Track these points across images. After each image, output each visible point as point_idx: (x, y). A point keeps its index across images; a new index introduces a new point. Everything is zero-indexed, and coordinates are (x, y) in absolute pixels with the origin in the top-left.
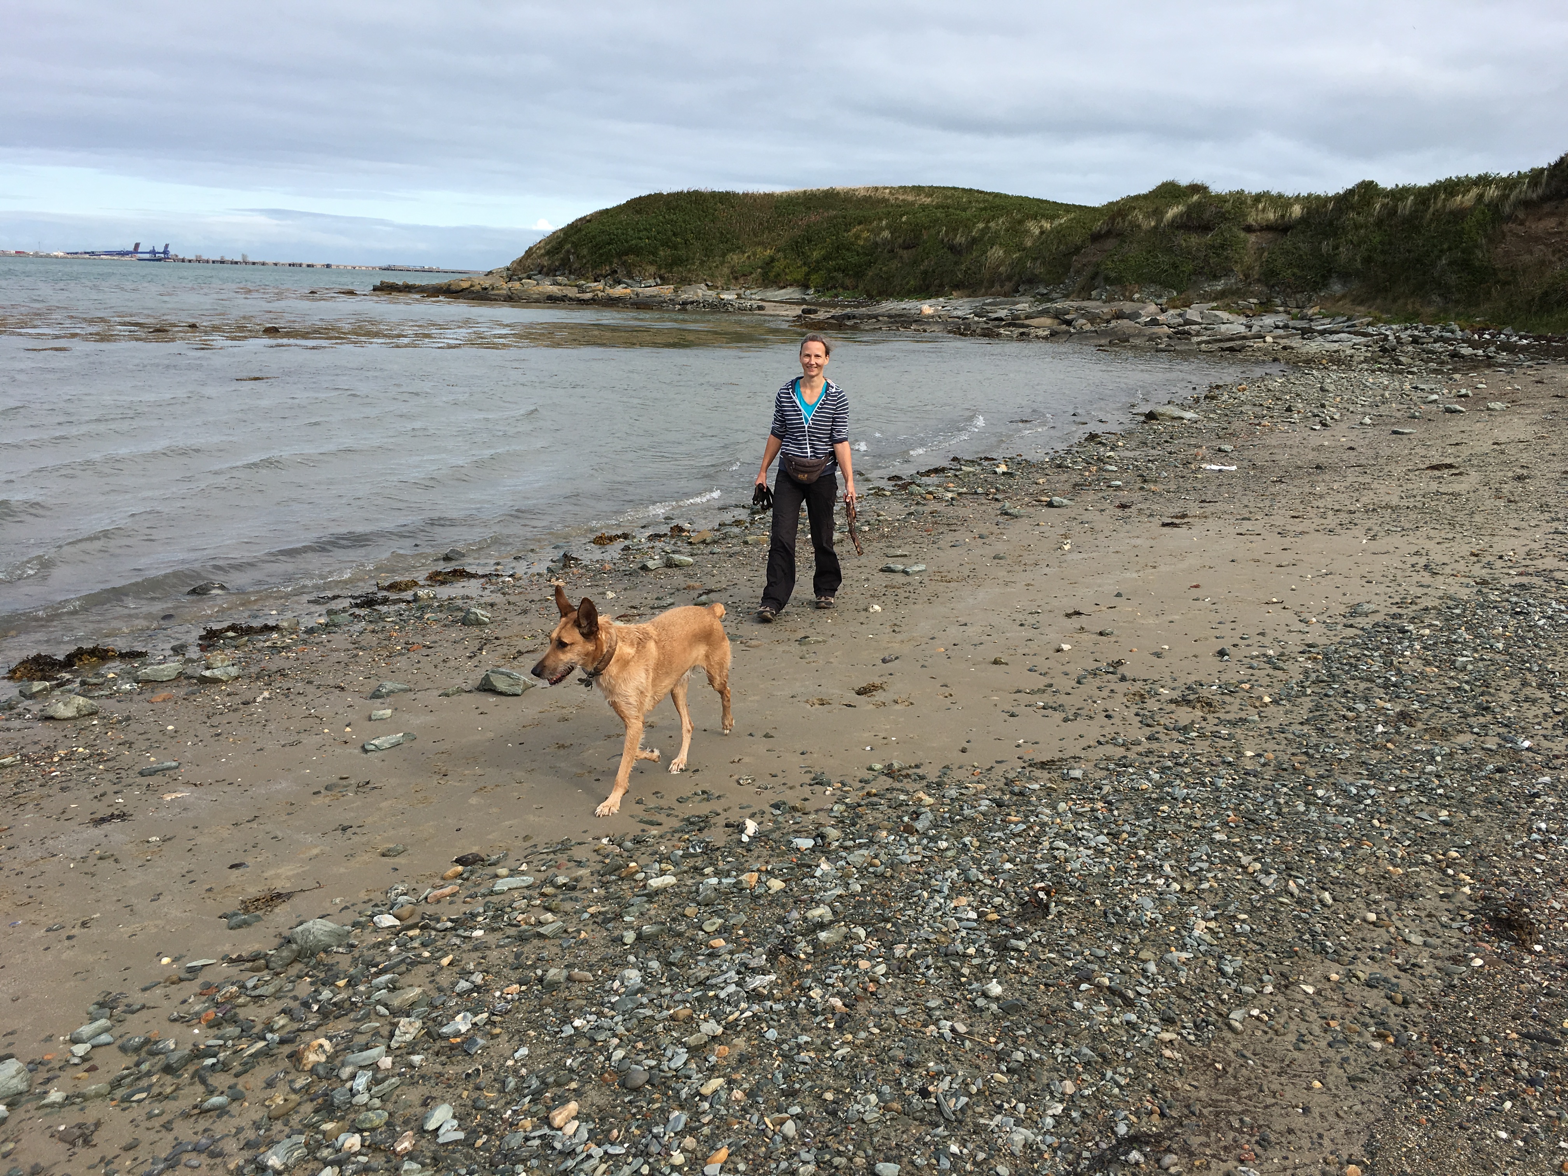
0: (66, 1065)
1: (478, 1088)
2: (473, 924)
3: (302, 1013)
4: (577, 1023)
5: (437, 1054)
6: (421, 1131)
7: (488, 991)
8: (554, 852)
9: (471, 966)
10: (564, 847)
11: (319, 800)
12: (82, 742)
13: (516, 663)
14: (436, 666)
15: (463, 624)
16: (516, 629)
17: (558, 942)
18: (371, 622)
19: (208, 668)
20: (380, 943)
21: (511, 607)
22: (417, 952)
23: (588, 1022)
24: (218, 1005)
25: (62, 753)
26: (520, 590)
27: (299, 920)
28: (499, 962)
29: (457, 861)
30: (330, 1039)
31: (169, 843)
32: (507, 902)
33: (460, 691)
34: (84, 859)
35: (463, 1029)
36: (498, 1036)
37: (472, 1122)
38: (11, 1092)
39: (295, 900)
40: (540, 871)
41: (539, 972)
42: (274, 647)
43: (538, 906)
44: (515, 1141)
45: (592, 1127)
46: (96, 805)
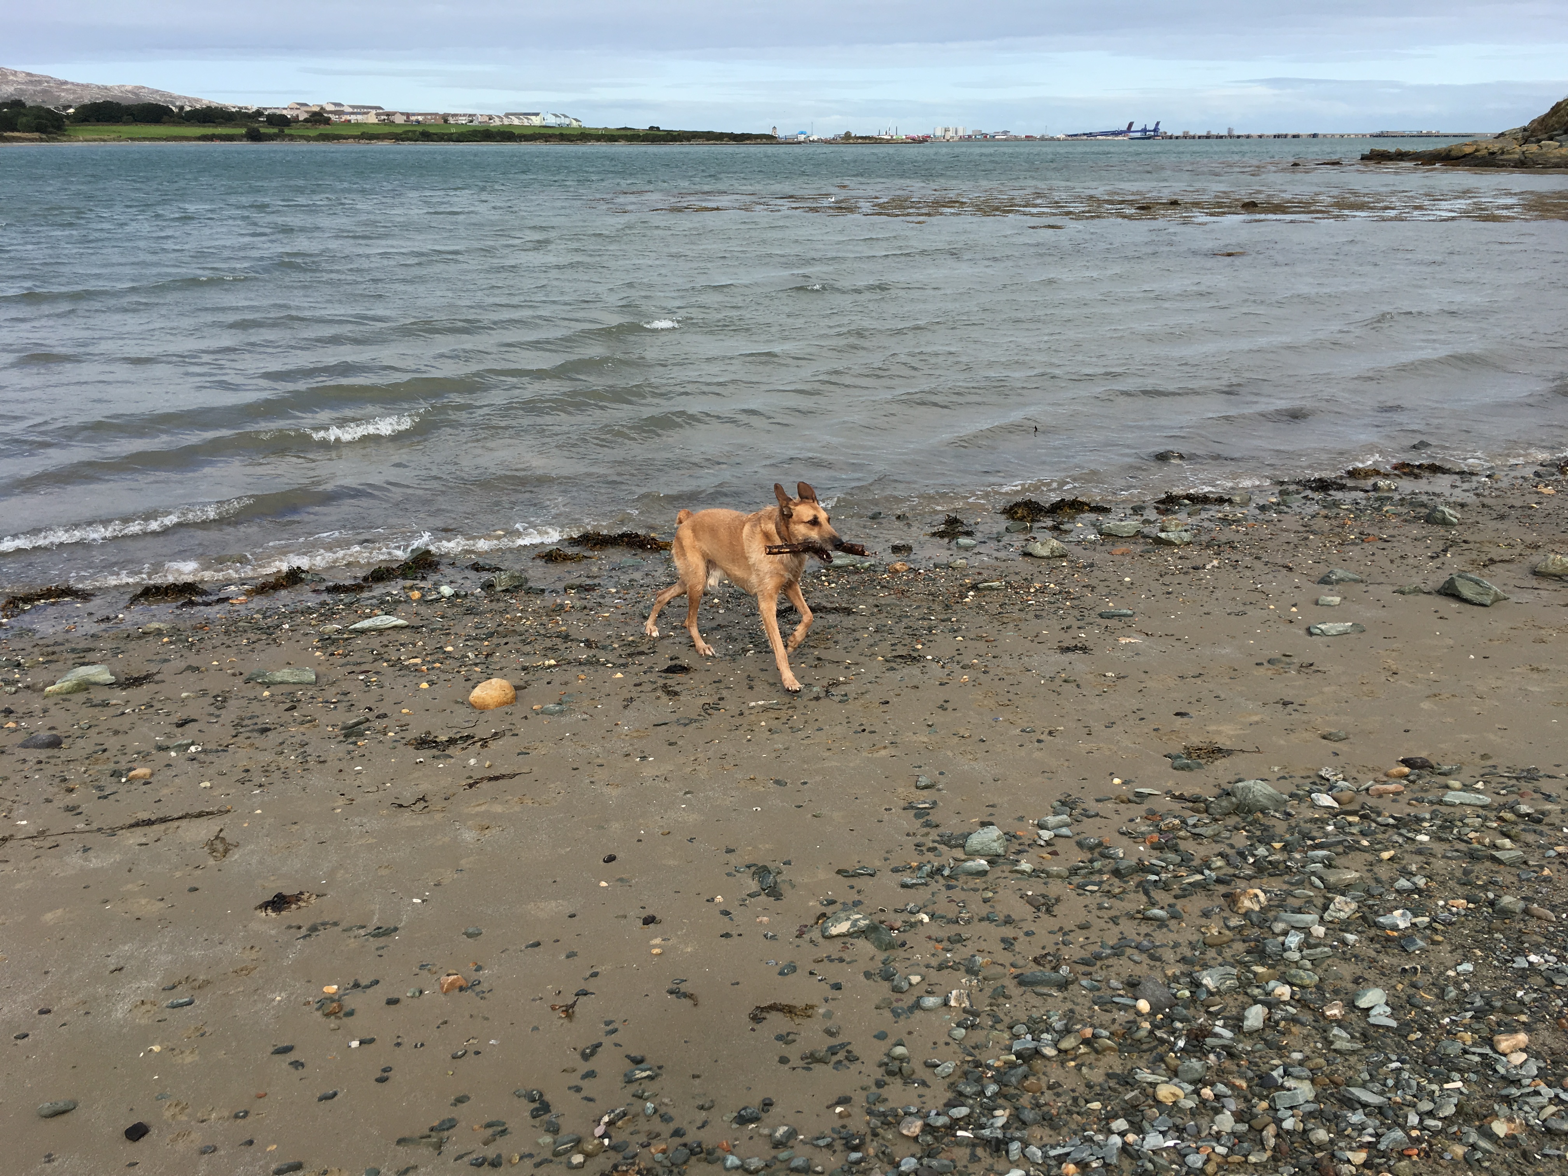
0: (1033, 844)
1: (1414, 985)
2: (1416, 827)
3: (1238, 861)
4: (1533, 958)
5: (1372, 940)
6: (1351, 1006)
7: (1430, 897)
8: (1517, 779)
9: (1414, 868)
10: (1531, 776)
11: (1261, 670)
12: (1053, 579)
13: (1486, 571)
14: (1392, 561)
15: (1427, 521)
16: (1488, 535)
17: (1514, 870)
18: (1325, 507)
19: (1162, 531)
20: (1317, 819)
21: (1485, 511)
22: (1354, 838)
23: (1546, 961)
24: (1160, 831)
25: (1037, 586)
26: (1498, 493)
27: (1237, 777)
28: (1444, 872)
29: (1403, 761)
30: (1265, 892)
31: (1122, 680)
32: (1457, 815)
33: (1417, 591)
34: (1052, 679)
35: (1402, 925)
36: (1438, 943)
37: (1405, 1015)
38: (991, 852)
39: (1233, 758)
40: (1498, 794)
41: (1491, 895)
42: (1224, 520)
43: (1495, 829)
44: (1453, 1049)
45: (1543, 1065)
46: (1063, 635)
